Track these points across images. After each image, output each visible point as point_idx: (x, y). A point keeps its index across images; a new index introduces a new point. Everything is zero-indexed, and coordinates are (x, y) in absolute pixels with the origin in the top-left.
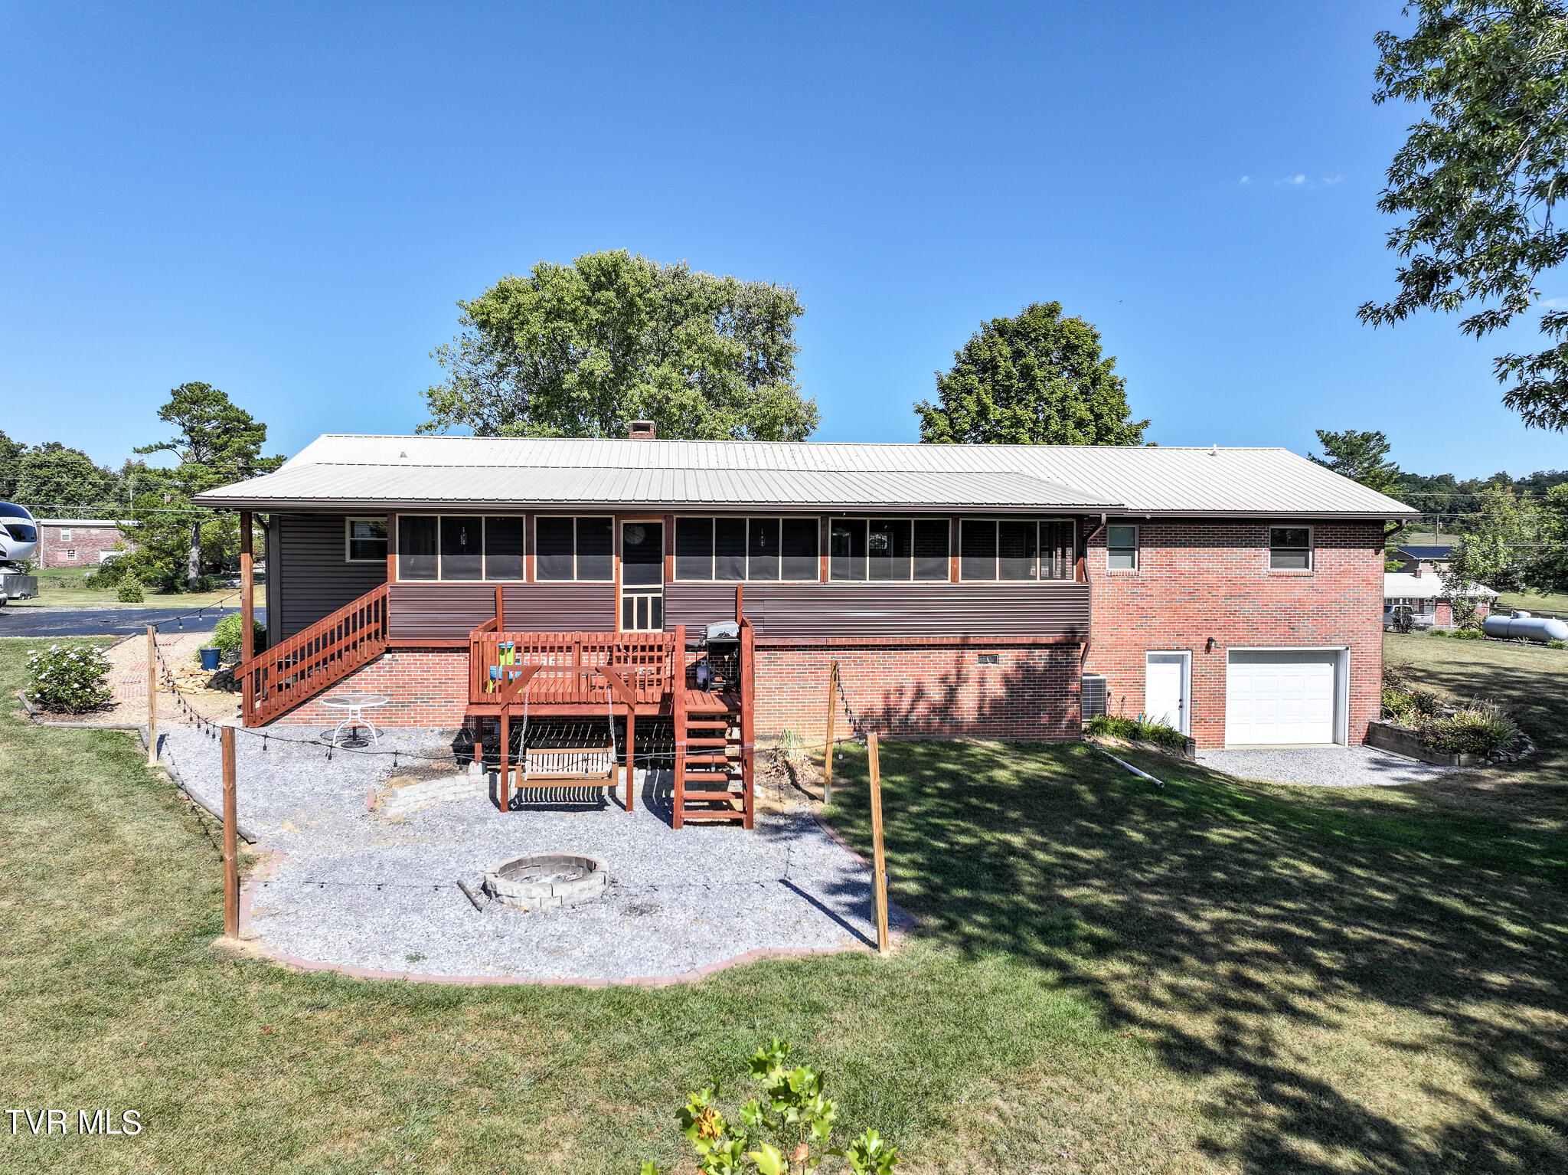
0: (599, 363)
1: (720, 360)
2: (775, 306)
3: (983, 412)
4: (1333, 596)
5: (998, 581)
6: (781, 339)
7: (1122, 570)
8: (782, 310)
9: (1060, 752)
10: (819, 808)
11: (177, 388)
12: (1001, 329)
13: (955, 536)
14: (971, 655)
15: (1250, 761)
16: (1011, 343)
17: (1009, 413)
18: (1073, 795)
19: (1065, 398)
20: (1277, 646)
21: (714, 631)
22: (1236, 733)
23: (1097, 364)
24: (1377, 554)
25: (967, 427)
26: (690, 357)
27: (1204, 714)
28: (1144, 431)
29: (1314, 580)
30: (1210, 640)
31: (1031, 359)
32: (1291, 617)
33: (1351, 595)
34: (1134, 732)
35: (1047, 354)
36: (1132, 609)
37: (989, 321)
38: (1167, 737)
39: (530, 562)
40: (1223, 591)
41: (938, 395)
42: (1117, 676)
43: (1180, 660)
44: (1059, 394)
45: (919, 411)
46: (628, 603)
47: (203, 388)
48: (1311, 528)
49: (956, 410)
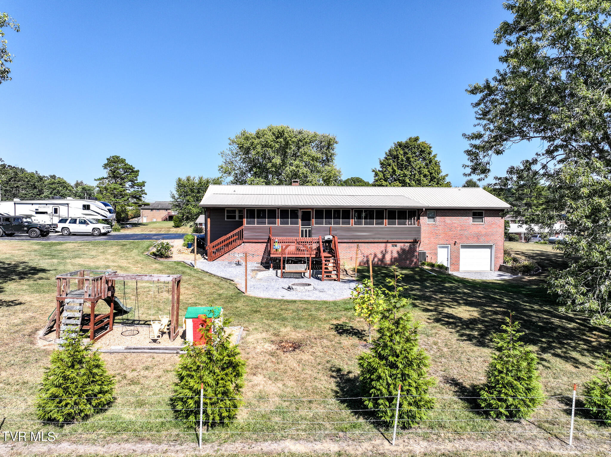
0: (278, 160)
1: (315, 159)
2: (330, 142)
3: (394, 171)
4: (490, 230)
5: (397, 226)
6: (331, 151)
7: (431, 223)
8: (332, 143)
9: (412, 269)
10: (354, 279)
11: (109, 157)
12: (400, 145)
13: (385, 214)
14: (389, 245)
15: (465, 274)
16: (403, 150)
17: (402, 172)
18: (414, 277)
19: (420, 168)
20: (474, 244)
21: (326, 238)
22: (462, 268)
23: (431, 156)
24: (502, 218)
25: (389, 177)
26: (305, 158)
27: (454, 262)
28: (446, 178)
29: (484, 226)
30: (456, 242)
31: (410, 155)
32: (478, 236)
33: (495, 230)
34: (432, 265)
35: (415, 154)
36: (434, 233)
37: (396, 142)
38: (441, 267)
39: (278, 221)
40: (459, 229)
41: (380, 166)
42: (430, 251)
43: (447, 247)
44: (418, 166)
45: (373, 171)
46: (302, 231)
47: (118, 157)
48: (484, 211)
49: (385, 171)
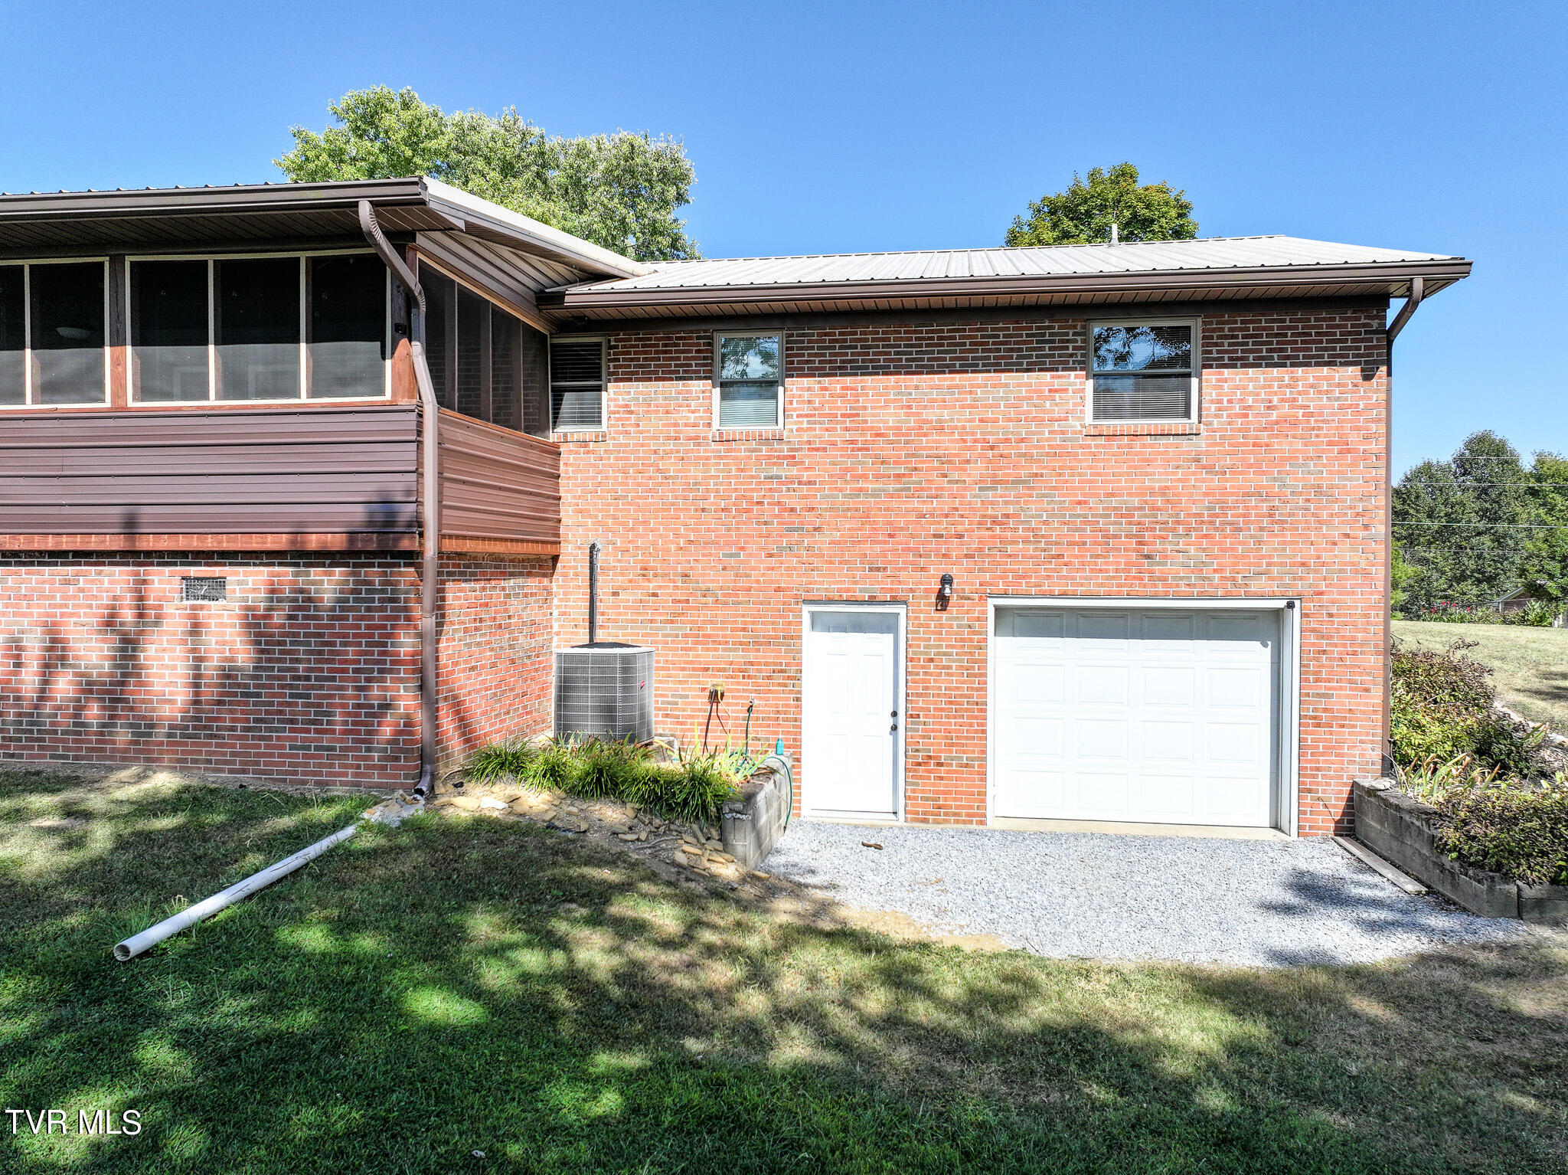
4: (1251, 480)
5: (213, 402)
7: (744, 428)
20: (1108, 596)
22: (1014, 791)
24: (1367, 377)
27: (936, 746)
29: (1202, 443)
30: (946, 580)
33: (1298, 478)
36: (770, 511)
40: (976, 470)
42: (738, 656)
48: (1194, 325)
